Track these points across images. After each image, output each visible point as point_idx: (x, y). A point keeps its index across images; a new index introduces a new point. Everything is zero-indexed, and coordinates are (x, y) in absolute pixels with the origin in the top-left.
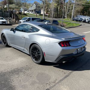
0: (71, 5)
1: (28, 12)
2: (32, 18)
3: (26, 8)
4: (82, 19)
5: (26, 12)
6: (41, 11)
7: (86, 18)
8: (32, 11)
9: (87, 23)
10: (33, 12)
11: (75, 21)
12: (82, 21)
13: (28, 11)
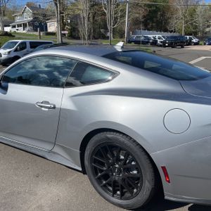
0: (121, 7)
1: (14, 30)
2: (30, 43)
3: (5, 18)
4: (149, 39)
5: (7, 29)
6: (48, 24)
7: (157, 36)
8: (25, 25)
9: (161, 46)
10: (28, 28)
11: (133, 44)
12: (148, 42)
13: (14, 27)
